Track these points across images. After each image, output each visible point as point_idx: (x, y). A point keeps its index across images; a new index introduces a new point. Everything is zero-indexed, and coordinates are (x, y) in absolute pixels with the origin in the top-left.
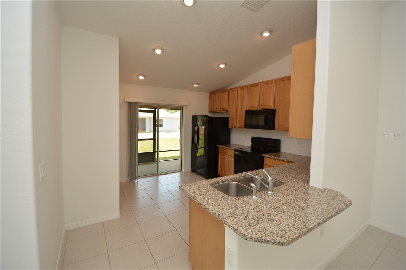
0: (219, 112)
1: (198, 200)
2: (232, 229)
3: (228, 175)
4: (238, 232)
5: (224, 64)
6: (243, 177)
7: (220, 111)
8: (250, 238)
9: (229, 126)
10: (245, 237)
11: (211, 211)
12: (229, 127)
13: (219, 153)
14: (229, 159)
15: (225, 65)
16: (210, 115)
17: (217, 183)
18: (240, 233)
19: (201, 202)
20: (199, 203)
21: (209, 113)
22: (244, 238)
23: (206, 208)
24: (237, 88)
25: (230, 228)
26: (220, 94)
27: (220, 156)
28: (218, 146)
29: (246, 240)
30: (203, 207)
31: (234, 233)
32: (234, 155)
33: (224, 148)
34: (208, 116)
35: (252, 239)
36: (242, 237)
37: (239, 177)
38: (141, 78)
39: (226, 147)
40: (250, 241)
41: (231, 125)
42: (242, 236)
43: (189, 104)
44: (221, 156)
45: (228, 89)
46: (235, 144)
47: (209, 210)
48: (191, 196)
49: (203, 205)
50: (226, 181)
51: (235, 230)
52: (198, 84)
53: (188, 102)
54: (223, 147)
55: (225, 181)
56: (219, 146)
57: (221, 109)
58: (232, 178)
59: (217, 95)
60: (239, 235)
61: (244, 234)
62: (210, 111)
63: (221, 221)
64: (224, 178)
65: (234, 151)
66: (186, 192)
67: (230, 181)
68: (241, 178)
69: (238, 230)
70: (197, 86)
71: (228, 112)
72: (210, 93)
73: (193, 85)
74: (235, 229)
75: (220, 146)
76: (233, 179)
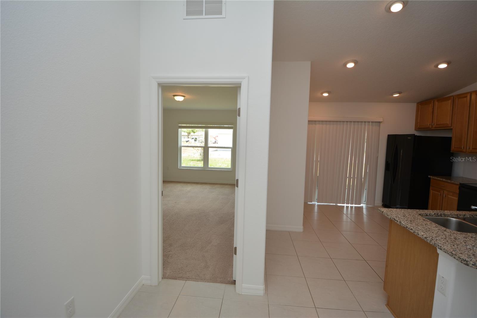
0: (433, 129)
1: (404, 224)
2: (449, 254)
3: (447, 210)
4: (456, 257)
5: (446, 62)
6: (471, 216)
7: (435, 128)
8: (473, 265)
9: (452, 150)
10: (465, 262)
11: (422, 236)
12: (451, 152)
13: (430, 187)
14: (449, 196)
15: (448, 63)
16: (417, 134)
17: (428, 215)
18: (459, 258)
19: (408, 226)
20: (405, 226)
21: (415, 131)
22: (464, 264)
23: (414, 232)
24: (471, 93)
25: (446, 252)
26: (436, 103)
27: (431, 192)
28: (429, 176)
29: (467, 266)
30: (411, 231)
31: (452, 258)
32: (458, 192)
33: (441, 181)
34: (415, 134)
35: (475, 266)
36: (462, 263)
37: (464, 215)
38: (326, 95)
39: (444, 180)
40: (472, 268)
41: (454, 148)
42: (462, 261)
43: (383, 120)
44: (434, 192)
45: (452, 96)
46: (462, 177)
47: (418, 234)
48: (394, 219)
49: (410, 229)
50: (443, 216)
51: (452, 255)
52: (399, 93)
53: (383, 118)
54: (439, 179)
55: (441, 215)
56: (431, 177)
57: (437, 124)
58: (453, 214)
59: (430, 105)
60: (457, 260)
61: (464, 259)
62: (417, 129)
63: (434, 245)
64: (440, 212)
65: (458, 187)
66: (388, 215)
67: (449, 217)
68: (468, 216)
69: (456, 255)
70: (398, 96)
71: (452, 129)
72: (418, 103)
73: (392, 95)
74: (452, 253)
75: (434, 178)
76: (455, 215)
